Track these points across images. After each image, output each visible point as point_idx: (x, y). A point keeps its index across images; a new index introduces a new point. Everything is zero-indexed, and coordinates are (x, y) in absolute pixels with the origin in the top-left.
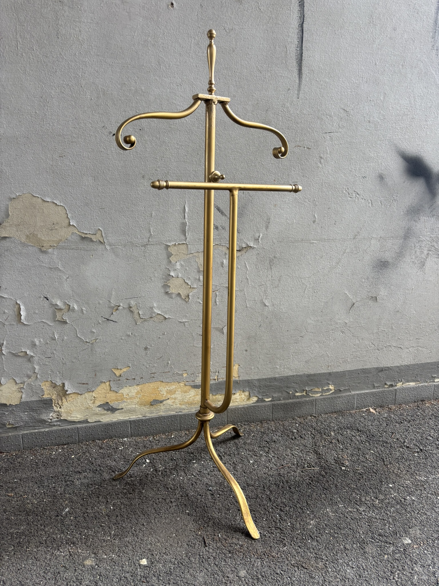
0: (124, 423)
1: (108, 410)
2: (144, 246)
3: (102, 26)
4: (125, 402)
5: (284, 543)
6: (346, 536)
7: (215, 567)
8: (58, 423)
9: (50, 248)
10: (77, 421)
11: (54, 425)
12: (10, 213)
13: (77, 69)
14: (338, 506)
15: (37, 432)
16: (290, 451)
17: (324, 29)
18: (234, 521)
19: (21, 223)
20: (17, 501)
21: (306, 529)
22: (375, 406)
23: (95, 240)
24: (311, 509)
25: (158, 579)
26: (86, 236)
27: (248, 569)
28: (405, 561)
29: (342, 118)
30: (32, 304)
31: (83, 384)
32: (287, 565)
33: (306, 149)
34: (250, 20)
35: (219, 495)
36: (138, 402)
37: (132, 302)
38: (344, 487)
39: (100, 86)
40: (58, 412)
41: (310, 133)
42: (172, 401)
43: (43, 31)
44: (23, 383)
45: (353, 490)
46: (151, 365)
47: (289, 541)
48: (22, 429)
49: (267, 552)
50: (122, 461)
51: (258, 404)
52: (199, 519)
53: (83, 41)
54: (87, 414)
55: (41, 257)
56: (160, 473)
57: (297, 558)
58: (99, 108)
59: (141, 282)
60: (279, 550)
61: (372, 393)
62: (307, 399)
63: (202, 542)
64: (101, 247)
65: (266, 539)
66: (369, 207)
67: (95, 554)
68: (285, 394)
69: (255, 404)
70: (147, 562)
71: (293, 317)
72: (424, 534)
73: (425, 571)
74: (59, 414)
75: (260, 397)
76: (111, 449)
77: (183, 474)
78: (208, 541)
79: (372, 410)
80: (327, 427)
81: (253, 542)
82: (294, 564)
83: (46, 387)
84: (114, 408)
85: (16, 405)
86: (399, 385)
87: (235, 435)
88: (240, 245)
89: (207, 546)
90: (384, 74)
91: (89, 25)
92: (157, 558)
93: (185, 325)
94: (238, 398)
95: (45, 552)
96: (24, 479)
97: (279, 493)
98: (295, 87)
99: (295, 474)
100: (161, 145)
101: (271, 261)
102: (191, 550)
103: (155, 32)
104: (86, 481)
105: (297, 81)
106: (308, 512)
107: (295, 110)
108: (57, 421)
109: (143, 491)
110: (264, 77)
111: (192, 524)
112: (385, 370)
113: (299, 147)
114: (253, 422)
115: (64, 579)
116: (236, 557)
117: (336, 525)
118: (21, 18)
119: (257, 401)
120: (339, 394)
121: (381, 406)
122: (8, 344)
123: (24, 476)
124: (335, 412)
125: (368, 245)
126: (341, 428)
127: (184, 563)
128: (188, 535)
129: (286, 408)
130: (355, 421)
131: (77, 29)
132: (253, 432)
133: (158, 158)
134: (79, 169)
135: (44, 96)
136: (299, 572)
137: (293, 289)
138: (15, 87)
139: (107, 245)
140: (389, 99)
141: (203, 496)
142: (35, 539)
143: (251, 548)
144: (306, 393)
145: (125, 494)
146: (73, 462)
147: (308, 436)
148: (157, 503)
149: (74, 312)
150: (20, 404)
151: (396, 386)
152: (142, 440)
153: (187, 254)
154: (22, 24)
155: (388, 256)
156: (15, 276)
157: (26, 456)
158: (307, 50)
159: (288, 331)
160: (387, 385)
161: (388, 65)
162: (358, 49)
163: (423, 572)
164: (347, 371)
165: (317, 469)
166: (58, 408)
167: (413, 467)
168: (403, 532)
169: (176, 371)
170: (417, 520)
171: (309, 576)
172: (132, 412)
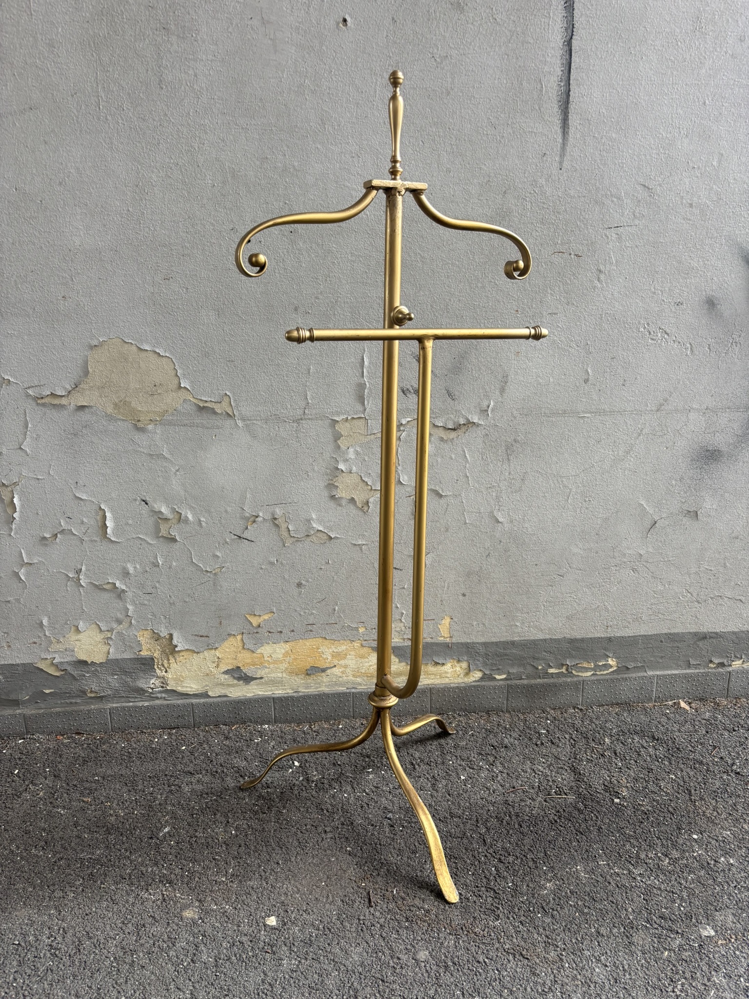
0: (264, 700)
1: (239, 679)
2: (298, 421)
3: (230, 64)
4: (266, 667)
5: (496, 914)
6: (602, 913)
7: (381, 940)
8: (163, 695)
9: (150, 424)
10: (192, 693)
11: (157, 698)
12: (89, 369)
13: (191, 138)
14: (597, 862)
15: (132, 707)
16: (530, 764)
17: (609, 46)
18: (421, 871)
19: (106, 384)
20: (96, 810)
21: (536, 896)
22: (689, 698)
23: (219, 411)
24: (550, 864)
25: (290, 950)
26: (206, 405)
27: (433, 950)
28: (699, 965)
29: (639, 201)
30: (123, 511)
31: (201, 636)
32: (497, 949)
33: (573, 256)
34: (477, 39)
35: (403, 827)
36: (286, 669)
37: (278, 511)
38: (612, 832)
39: (227, 165)
40: (163, 678)
41: (581, 229)
42: (341, 670)
43: (138, 78)
44: (111, 630)
45: (628, 839)
46: (307, 611)
47: (506, 912)
48: (110, 699)
49: (466, 925)
50: (257, 761)
51: (483, 683)
52: (366, 863)
53: (200, 91)
54: (207, 683)
55: (136, 437)
56: (313, 785)
57: (515, 941)
58: (226, 200)
59: (292, 479)
60: (488, 924)
61: (685, 676)
62: (569, 680)
63: (365, 899)
64: (229, 422)
65: (468, 904)
66: (686, 355)
67: (200, 901)
68: (529, 669)
69: (478, 683)
70: (277, 921)
71: (546, 542)
72: (739, 922)
73: (731, 985)
74: (164, 683)
75: (487, 672)
76: (242, 741)
77: (349, 788)
78: (374, 899)
79: (683, 704)
80: (599, 729)
81: (447, 908)
82: (508, 949)
83: (144, 638)
84: (248, 676)
85: (101, 663)
86: (737, 664)
87: (442, 732)
88: (456, 420)
89: (372, 907)
90: (720, 121)
91: (209, 64)
92: (293, 916)
93: (361, 549)
94: (450, 671)
95: (126, 891)
96: (108, 777)
97: (501, 833)
98: (555, 149)
99: (532, 803)
100: (325, 256)
101: (509, 448)
102: (346, 910)
103: (315, 70)
104: (199, 787)
105: (561, 141)
106: (545, 868)
107: (554, 191)
108: (161, 692)
109: (284, 811)
110: (501, 135)
111: (354, 869)
112: (711, 637)
113: (560, 254)
114: (475, 712)
115: (151, 936)
116: (415, 927)
117: (589, 894)
118: (104, 59)
119: (482, 679)
120: (625, 674)
121: (701, 699)
122: (89, 570)
123: (109, 772)
124: (617, 704)
125: (683, 421)
126: (623, 732)
127: (332, 930)
128: (345, 886)
129: (530, 691)
130: (650, 722)
131: (191, 72)
132: (472, 728)
133: (321, 278)
134: (194, 297)
135: (140, 184)
136: (515, 963)
137: (546, 495)
138: (96, 170)
139: (238, 420)
140: (729, 163)
141: (376, 826)
142: (115, 871)
143: (441, 917)
144: (567, 670)
145: (256, 813)
146: (183, 757)
147: (564, 742)
148: (304, 831)
149: (188, 524)
150: (106, 663)
151: (731, 665)
152: (291, 730)
153: (366, 434)
154: (106, 69)
155: (720, 441)
156: (98, 466)
157: (115, 742)
158: (577, 84)
159: (536, 565)
160: (714, 663)
161: (727, 104)
162: (671, 79)
163: (726, 987)
164: (640, 636)
165: (571, 798)
166: (163, 671)
167: (741, 808)
168: (703, 917)
169: (347, 622)
170: (731, 898)
171: (531, 971)
172: (276, 683)
